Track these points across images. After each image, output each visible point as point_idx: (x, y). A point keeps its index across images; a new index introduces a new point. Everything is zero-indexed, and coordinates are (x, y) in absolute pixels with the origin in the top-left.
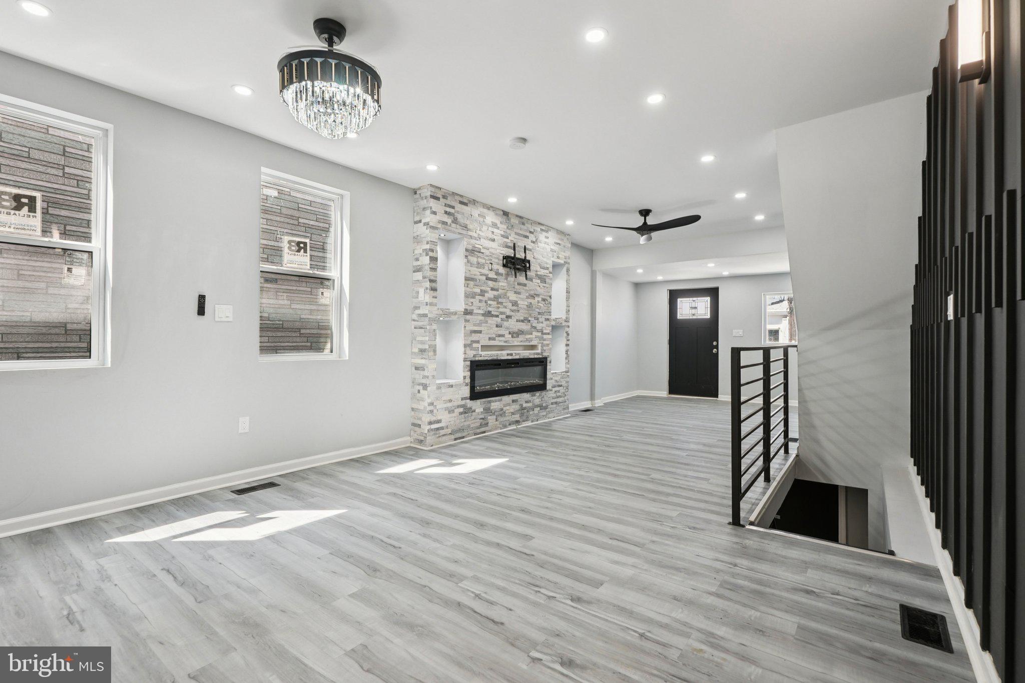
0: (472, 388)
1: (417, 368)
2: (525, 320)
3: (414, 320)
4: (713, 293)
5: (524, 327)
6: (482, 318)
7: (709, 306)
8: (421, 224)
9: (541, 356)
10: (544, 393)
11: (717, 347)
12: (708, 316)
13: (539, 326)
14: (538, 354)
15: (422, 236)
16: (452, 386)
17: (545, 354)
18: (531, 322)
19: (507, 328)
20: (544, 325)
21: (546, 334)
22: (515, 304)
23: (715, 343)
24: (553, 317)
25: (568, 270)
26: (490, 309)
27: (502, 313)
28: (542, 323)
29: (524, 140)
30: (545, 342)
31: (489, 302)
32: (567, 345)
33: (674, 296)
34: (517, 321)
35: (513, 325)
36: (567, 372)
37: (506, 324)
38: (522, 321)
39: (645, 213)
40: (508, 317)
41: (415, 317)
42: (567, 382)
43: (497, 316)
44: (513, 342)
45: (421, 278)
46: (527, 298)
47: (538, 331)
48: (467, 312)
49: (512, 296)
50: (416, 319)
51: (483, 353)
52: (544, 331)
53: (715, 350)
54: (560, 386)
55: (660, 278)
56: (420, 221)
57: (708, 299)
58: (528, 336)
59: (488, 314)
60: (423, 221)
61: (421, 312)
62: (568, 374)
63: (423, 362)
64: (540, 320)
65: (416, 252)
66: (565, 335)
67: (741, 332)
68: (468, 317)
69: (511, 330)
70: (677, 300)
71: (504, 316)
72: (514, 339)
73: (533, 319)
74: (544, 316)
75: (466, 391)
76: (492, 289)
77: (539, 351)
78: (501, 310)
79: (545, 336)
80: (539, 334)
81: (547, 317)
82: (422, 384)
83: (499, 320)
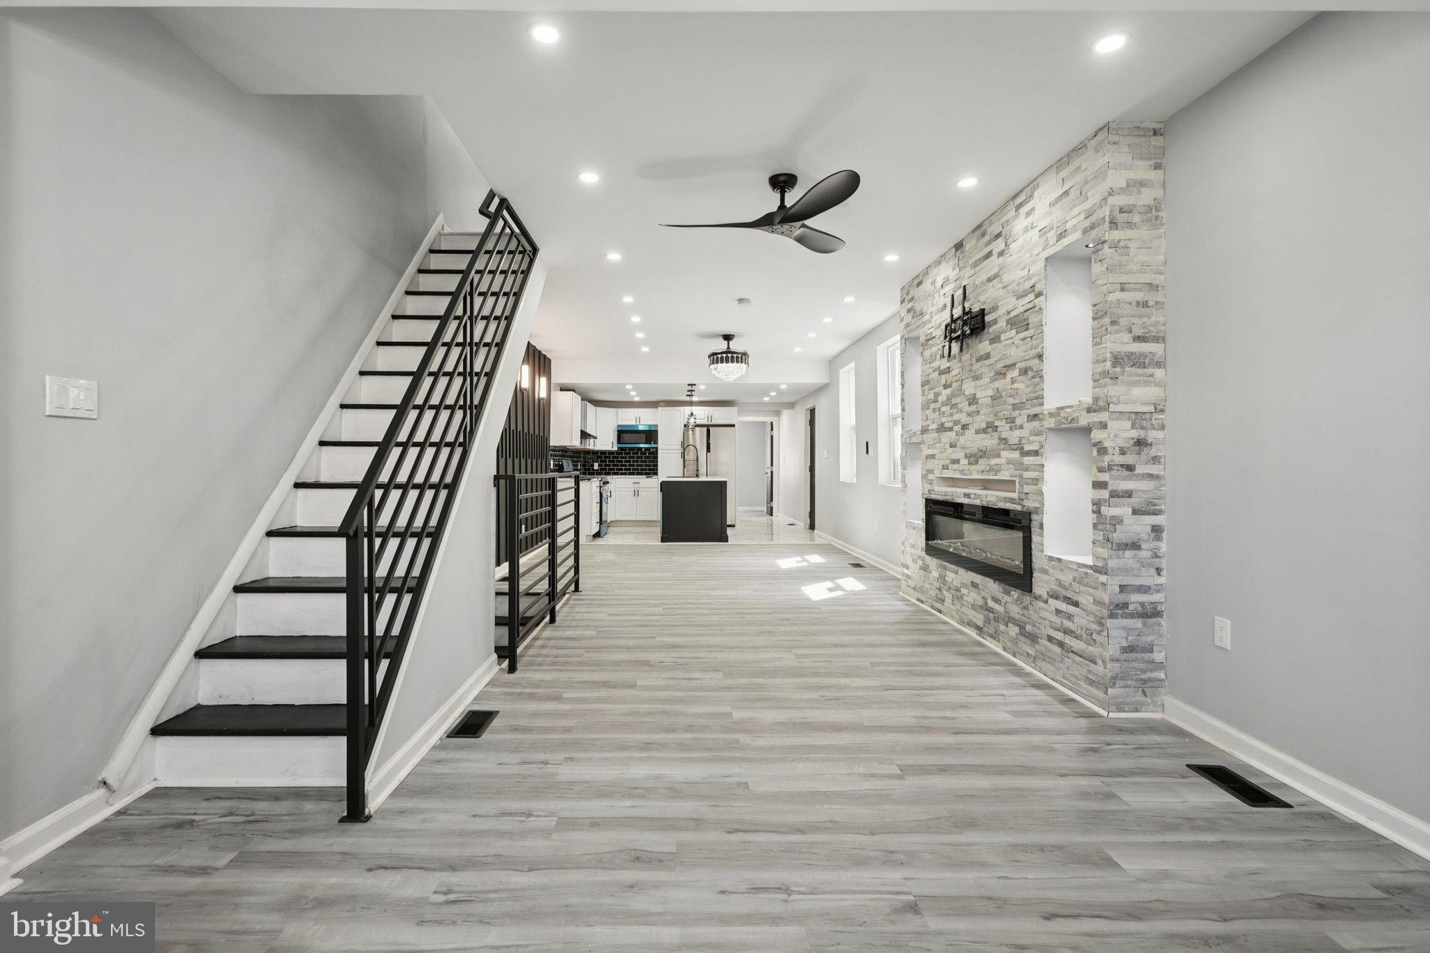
0: (927, 537)
2: (991, 427)
5: (989, 441)
6: (935, 435)
9: (1019, 508)
13: (1014, 437)
14: (1012, 501)
17: (1030, 504)
18: (999, 429)
19: (963, 448)
20: (1024, 433)
21: (1029, 453)
22: (973, 400)
24: (1046, 407)
26: (943, 420)
27: (956, 423)
28: (1021, 427)
30: (1027, 475)
31: (943, 409)
34: (978, 432)
35: (972, 440)
37: (962, 440)
38: (984, 431)
40: (965, 427)
43: (951, 429)
44: (971, 473)
46: (993, 380)
47: (1011, 449)
48: (925, 431)
49: (969, 388)
51: (941, 490)
52: (1027, 448)
54: (1074, 604)
58: (994, 461)
59: (942, 429)
64: (1018, 421)
69: (968, 451)
71: (957, 428)
72: (973, 467)
73: (1003, 423)
74: (1025, 411)
75: (923, 539)
76: (946, 387)
77: (1016, 495)
78: (955, 417)
79: (1030, 460)
80: (1015, 455)
81: (1033, 411)
83: (952, 434)
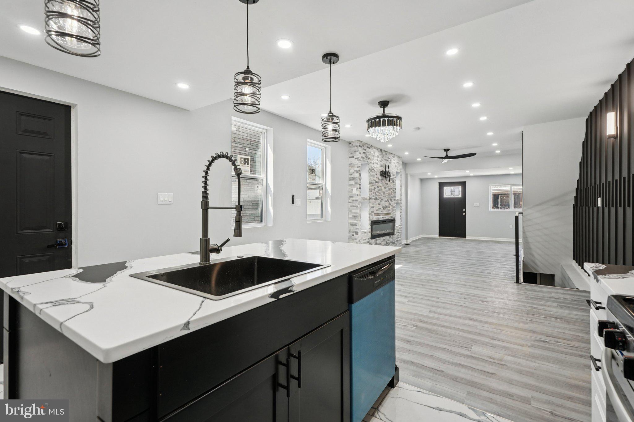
0: (372, 234)
1: (352, 225)
2: (387, 201)
3: (350, 203)
4: (463, 184)
5: (387, 204)
6: (374, 201)
7: (461, 191)
8: (354, 158)
9: (392, 218)
10: (394, 236)
11: (465, 212)
12: (460, 196)
14: (391, 217)
15: (354, 164)
16: (365, 233)
17: (394, 217)
20: (393, 203)
22: (384, 193)
23: (464, 210)
24: (396, 199)
25: (401, 175)
26: (377, 196)
27: (380, 198)
29: (419, 128)
30: (394, 211)
31: (377, 193)
32: (401, 212)
33: (442, 185)
34: (385, 201)
35: (384, 203)
36: (401, 225)
37: (381, 203)
39: (447, 150)
40: (382, 200)
41: (350, 201)
42: (401, 231)
43: (379, 199)
45: (354, 183)
46: (388, 190)
48: (370, 198)
49: (383, 190)
50: (351, 202)
51: (375, 217)
52: (394, 206)
53: (464, 214)
54: (399, 232)
55: (436, 177)
56: (353, 157)
57: (460, 188)
58: (389, 209)
59: (376, 199)
60: (355, 157)
61: (354, 199)
62: (401, 226)
63: (356, 222)
64: (392, 200)
65: (350, 171)
66: (400, 207)
67: (478, 204)
68: (370, 200)
69: (383, 206)
70: (443, 188)
71: (380, 199)
72: (384, 210)
73: (390, 200)
75: (369, 235)
76: (378, 187)
77: (392, 216)
78: (380, 196)
79: (394, 208)
80: (392, 207)
81: (394, 199)
82: (355, 232)
83: (379, 201)
